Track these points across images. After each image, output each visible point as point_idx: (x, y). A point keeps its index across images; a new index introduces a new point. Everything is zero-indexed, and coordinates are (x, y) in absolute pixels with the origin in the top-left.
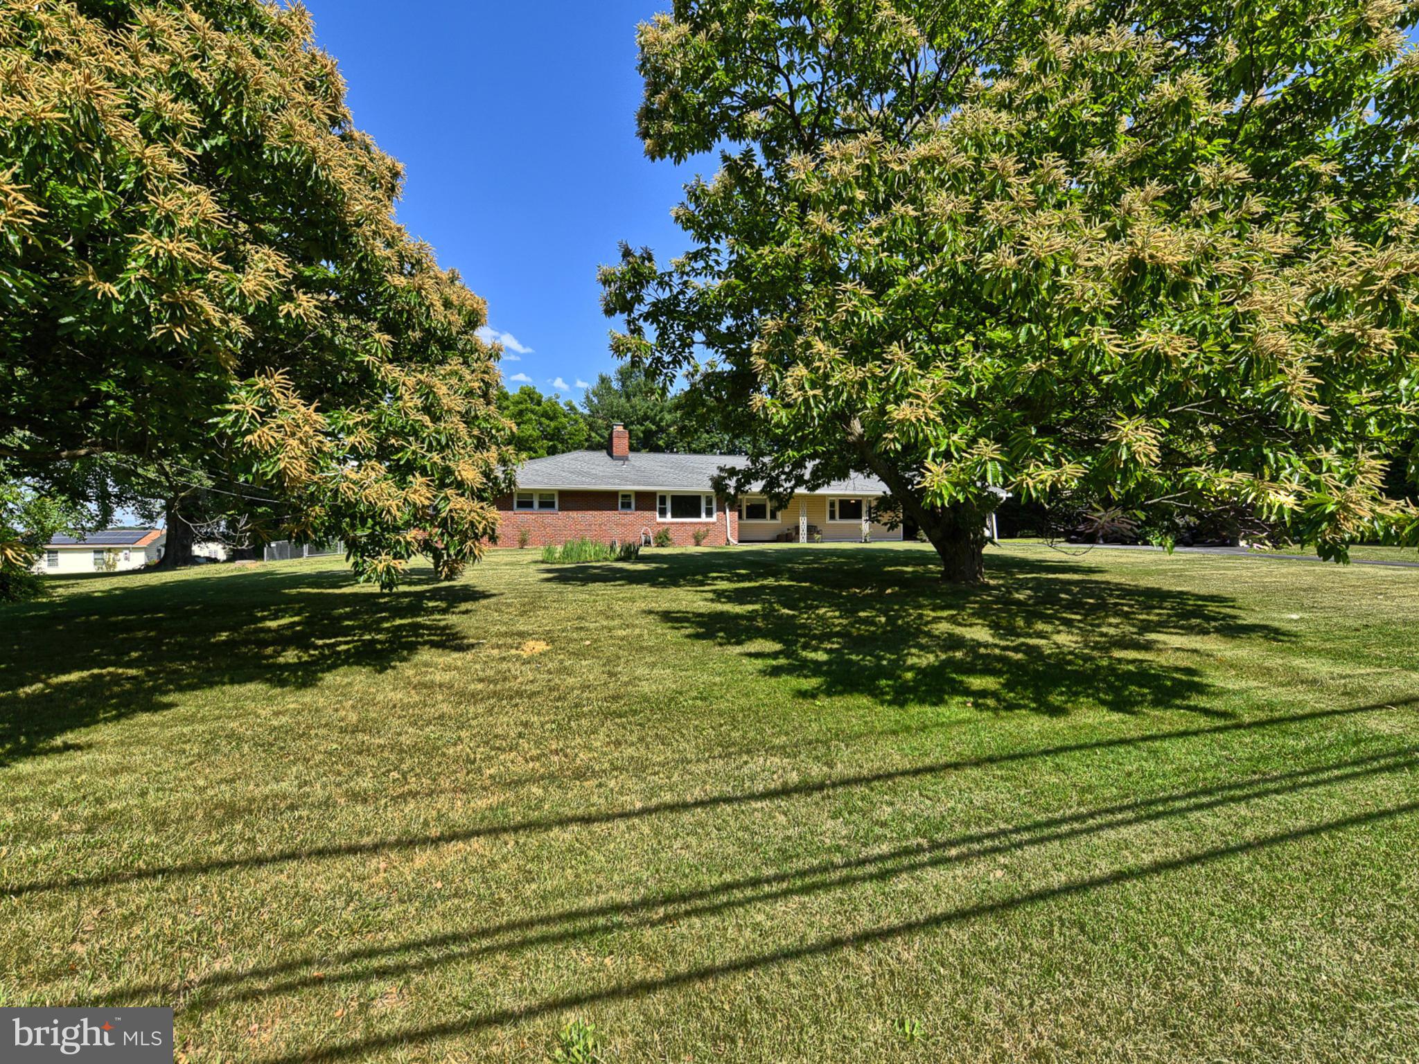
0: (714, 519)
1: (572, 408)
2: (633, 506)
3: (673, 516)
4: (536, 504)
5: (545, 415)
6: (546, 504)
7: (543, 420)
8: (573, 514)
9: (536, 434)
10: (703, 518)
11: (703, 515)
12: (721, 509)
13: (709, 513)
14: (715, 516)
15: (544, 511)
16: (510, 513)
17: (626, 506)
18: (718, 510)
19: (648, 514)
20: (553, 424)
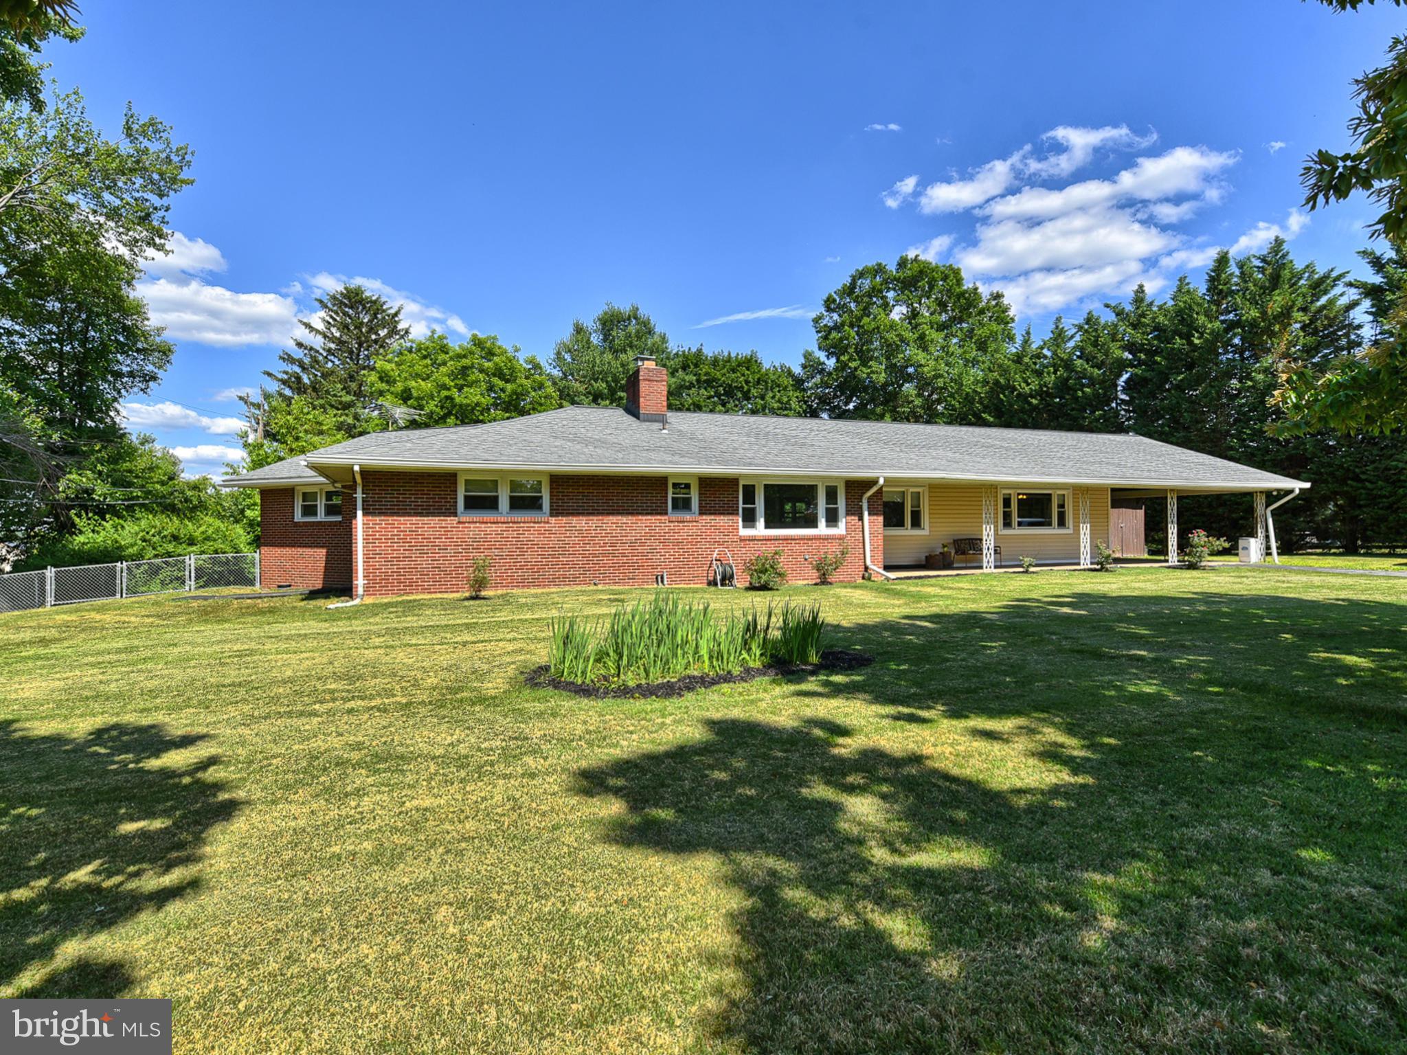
0: (841, 529)
1: (537, 366)
2: (695, 504)
3: (767, 526)
4: (504, 503)
5: (499, 373)
6: (525, 502)
7: (496, 380)
8: (580, 522)
9: (486, 401)
10: (822, 529)
11: (822, 522)
12: (854, 510)
13: (832, 519)
14: (842, 524)
15: (520, 516)
16: (451, 521)
17: (682, 505)
18: (848, 513)
19: (722, 521)
20: (509, 387)
